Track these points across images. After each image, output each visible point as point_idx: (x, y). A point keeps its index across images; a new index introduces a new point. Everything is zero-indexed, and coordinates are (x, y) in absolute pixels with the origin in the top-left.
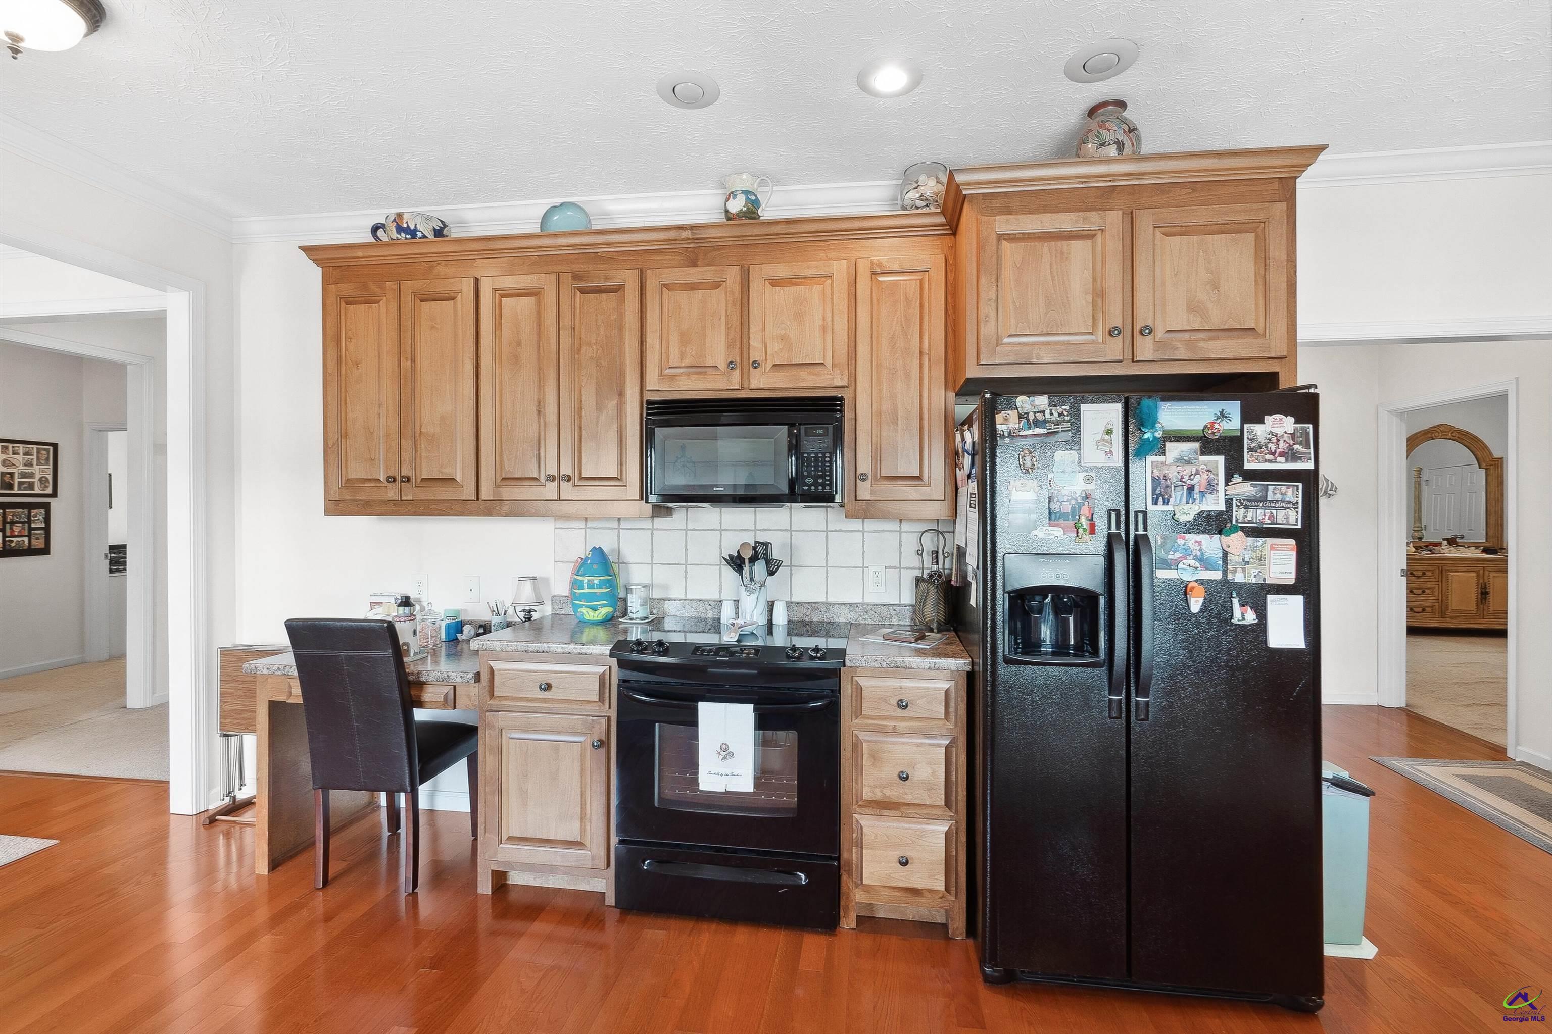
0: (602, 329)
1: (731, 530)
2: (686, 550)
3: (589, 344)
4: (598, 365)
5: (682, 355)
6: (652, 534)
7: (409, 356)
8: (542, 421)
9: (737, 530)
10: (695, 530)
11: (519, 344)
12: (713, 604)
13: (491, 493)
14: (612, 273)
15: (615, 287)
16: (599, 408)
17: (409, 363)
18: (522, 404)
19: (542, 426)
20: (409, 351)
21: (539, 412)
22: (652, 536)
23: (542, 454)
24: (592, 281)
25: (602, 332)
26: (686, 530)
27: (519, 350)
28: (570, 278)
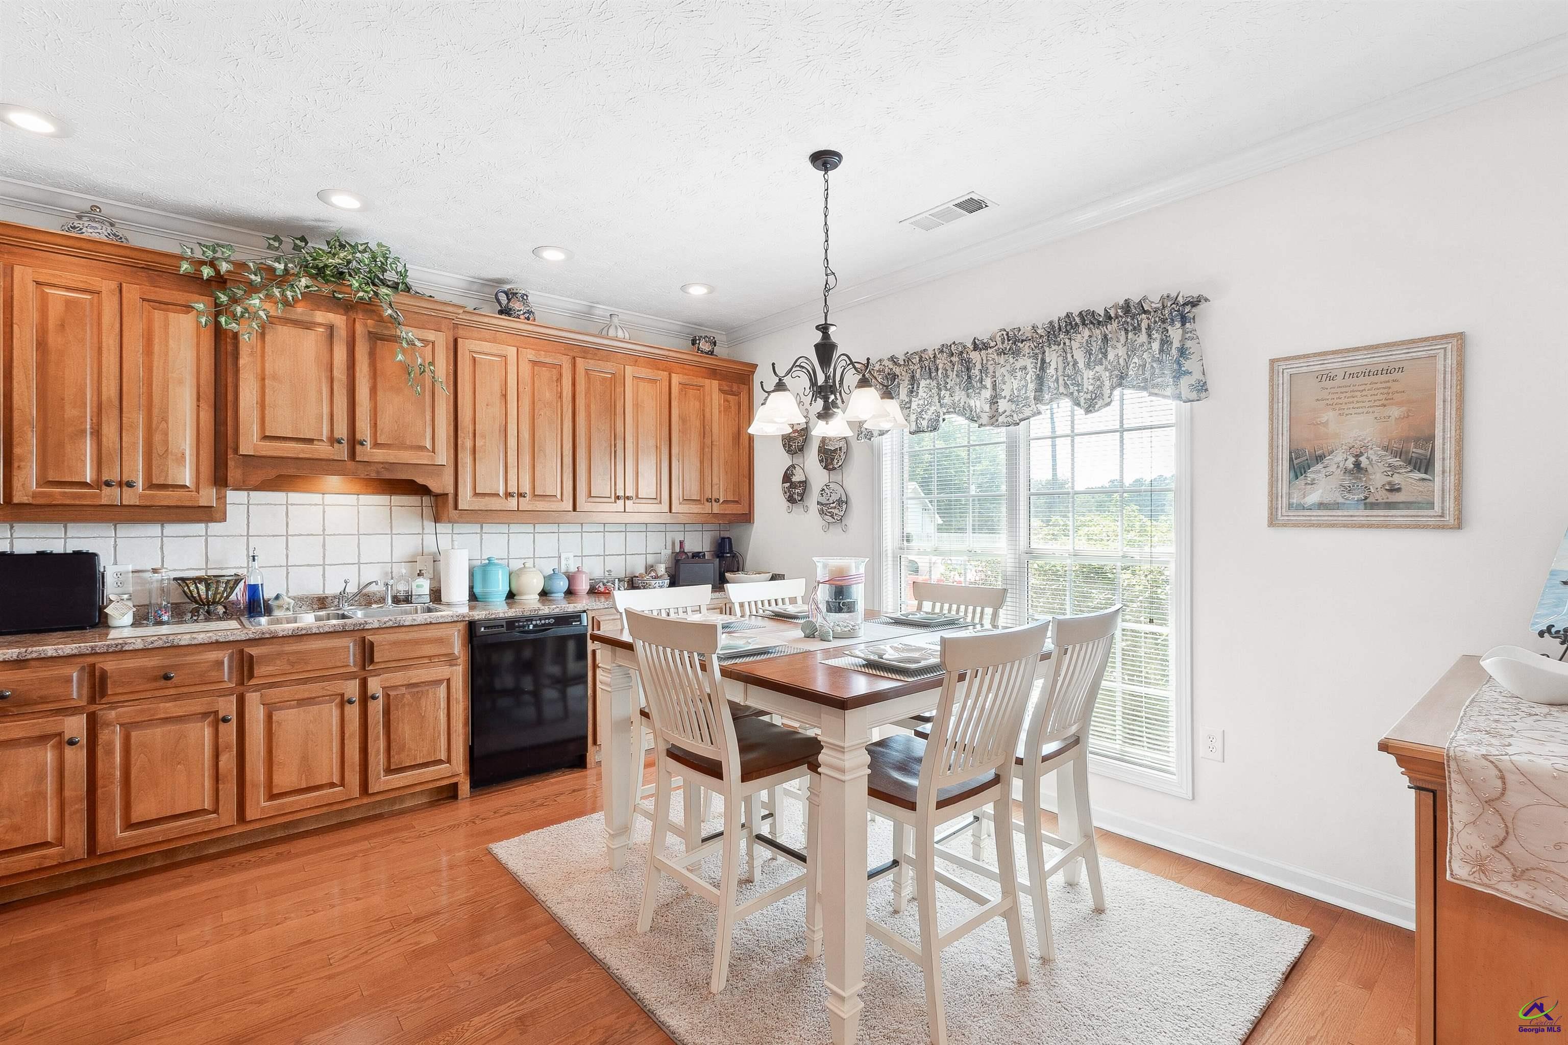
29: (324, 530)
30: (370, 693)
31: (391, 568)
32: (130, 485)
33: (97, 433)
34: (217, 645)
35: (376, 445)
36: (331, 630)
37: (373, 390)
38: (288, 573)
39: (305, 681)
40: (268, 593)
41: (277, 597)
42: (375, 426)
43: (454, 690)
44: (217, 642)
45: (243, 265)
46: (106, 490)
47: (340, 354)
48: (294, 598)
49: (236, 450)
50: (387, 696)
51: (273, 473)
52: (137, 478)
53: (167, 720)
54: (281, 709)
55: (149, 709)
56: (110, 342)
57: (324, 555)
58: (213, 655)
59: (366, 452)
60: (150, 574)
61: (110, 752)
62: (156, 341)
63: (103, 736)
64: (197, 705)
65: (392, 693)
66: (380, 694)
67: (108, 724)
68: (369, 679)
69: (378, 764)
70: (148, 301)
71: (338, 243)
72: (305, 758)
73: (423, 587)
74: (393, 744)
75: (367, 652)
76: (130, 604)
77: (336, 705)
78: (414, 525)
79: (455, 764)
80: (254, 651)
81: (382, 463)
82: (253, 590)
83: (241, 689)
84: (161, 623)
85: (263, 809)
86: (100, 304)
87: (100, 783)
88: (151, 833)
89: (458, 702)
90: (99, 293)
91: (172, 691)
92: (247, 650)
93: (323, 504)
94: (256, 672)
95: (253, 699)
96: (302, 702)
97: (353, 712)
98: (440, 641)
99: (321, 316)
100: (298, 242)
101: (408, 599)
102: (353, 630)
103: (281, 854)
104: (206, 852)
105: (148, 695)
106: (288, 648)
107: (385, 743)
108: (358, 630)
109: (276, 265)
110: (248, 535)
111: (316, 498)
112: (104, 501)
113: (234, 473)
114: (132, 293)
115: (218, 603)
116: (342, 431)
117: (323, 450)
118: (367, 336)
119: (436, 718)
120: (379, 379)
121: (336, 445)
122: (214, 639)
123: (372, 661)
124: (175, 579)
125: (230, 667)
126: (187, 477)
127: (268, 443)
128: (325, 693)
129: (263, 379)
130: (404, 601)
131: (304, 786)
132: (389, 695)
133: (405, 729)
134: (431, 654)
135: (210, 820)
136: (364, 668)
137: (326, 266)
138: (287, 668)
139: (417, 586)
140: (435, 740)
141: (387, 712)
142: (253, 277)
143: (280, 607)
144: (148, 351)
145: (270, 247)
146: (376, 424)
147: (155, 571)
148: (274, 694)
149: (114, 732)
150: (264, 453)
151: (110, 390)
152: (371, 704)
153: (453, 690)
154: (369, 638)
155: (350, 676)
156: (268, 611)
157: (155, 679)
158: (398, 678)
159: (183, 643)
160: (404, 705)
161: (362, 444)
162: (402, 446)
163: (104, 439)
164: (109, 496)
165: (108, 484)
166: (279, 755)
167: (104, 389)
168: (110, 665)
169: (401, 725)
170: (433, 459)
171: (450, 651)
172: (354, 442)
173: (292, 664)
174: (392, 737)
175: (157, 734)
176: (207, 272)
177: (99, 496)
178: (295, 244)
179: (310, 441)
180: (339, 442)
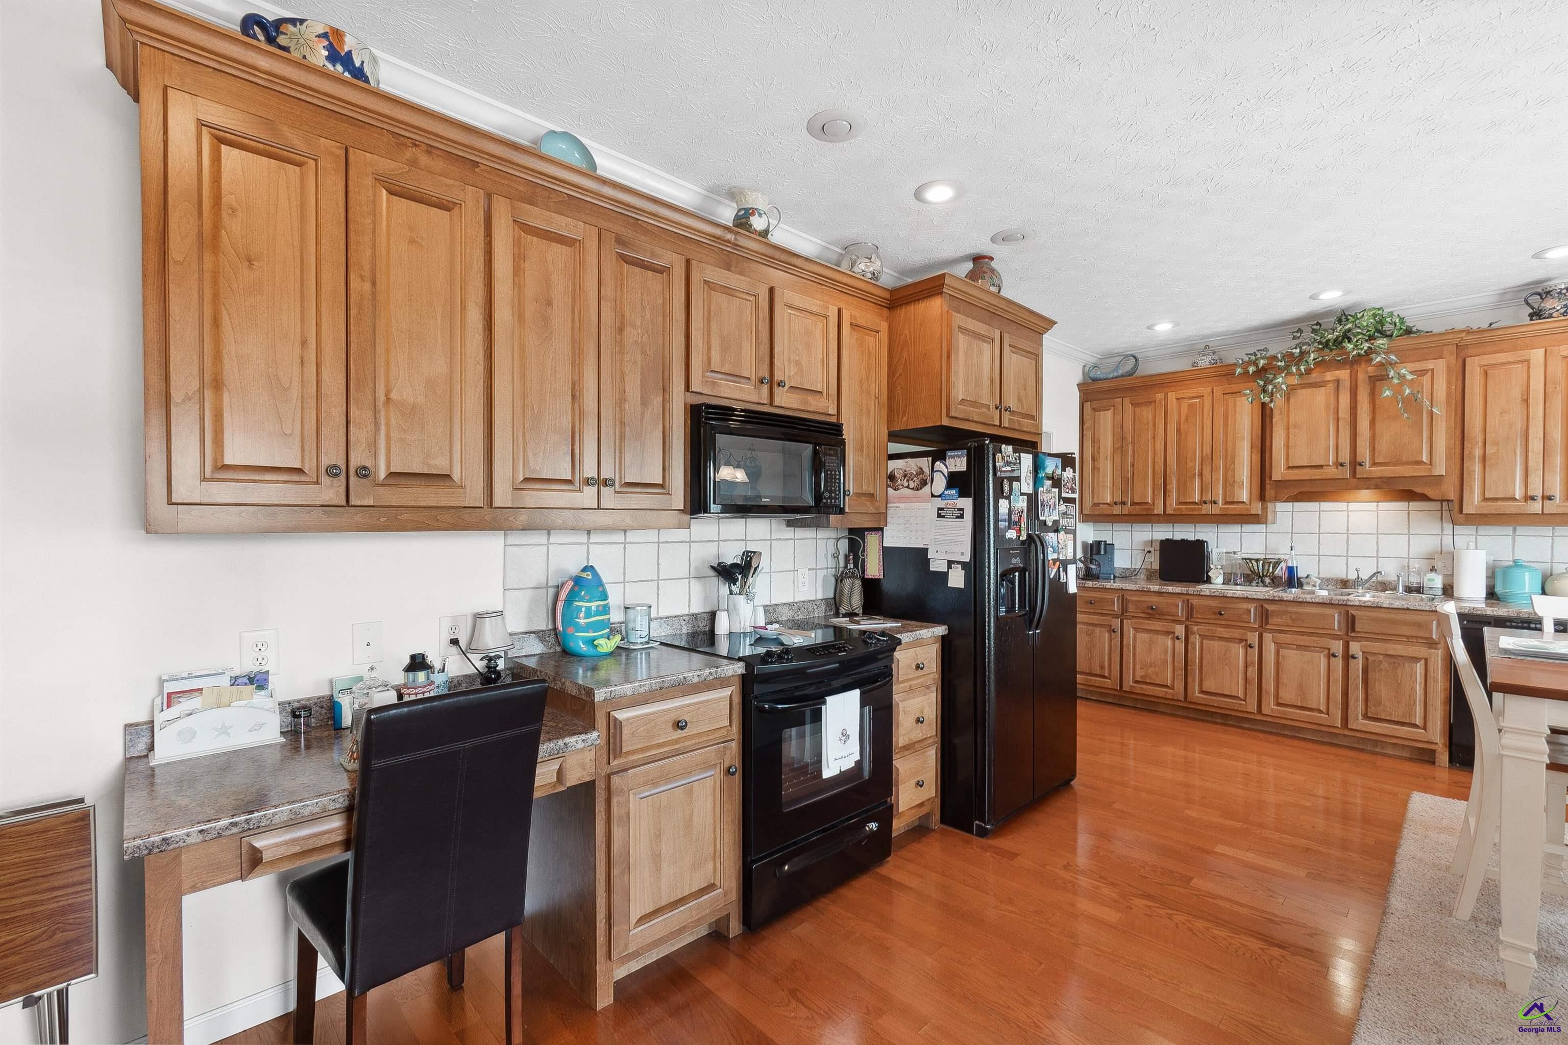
0: (648, 312)
1: (699, 542)
2: (658, 564)
3: (634, 326)
4: (643, 352)
5: (723, 361)
6: (625, 548)
7: (367, 274)
8: (577, 407)
9: (704, 542)
10: (667, 542)
11: (549, 303)
12: (687, 618)
13: (510, 497)
14: (658, 251)
15: (659, 267)
16: (645, 403)
17: (367, 286)
18: (553, 383)
19: (578, 414)
20: (367, 267)
21: (573, 397)
22: (625, 551)
23: (577, 451)
24: (638, 253)
25: (648, 316)
26: (659, 543)
27: (549, 311)
28: (613, 240)
29: (1348, 530)
30: (1350, 654)
31: (1408, 563)
32: (1215, 503)
33: (1201, 475)
34: (1247, 599)
35: (1374, 464)
36: (1321, 601)
37: (1373, 423)
38: (1319, 560)
39: (1303, 634)
40: (1301, 573)
41: (1307, 577)
42: (1373, 450)
43: (1432, 670)
44: (1247, 598)
45: (1275, 358)
46: (1204, 506)
47: (1345, 399)
48: (1322, 579)
49: (1271, 477)
50: (1366, 659)
51: (1295, 492)
52: (1219, 498)
53: (1221, 638)
54: (1285, 648)
55: (1212, 630)
56: (1208, 423)
57: (1348, 549)
58: (1245, 606)
59: (1367, 469)
60: (1233, 555)
61: (1194, 648)
62: (1230, 417)
63: (1192, 639)
64: (1236, 634)
65: (1371, 658)
66: (1360, 655)
67: (1194, 633)
68: (1351, 643)
69: (1357, 708)
70: (1226, 394)
71: (1343, 317)
72: (1300, 687)
73: (1437, 581)
74: (1370, 697)
75: (1350, 623)
76: (1222, 572)
77: (1324, 655)
78: (1435, 528)
79: (1431, 731)
80: (1269, 607)
81: (1381, 478)
82: (1291, 570)
83: (1262, 630)
84: (1237, 584)
85: (1272, 709)
86: (1203, 402)
87: (1189, 663)
88: (1211, 700)
89: (1436, 681)
90: (1203, 396)
91: (1224, 623)
92: (1266, 606)
93: (1347, 510)
94: (1270, 621)
95: (1268, 637)
96: (1299, 647)
97: (1338, 663)
98: (1419, 625)
99: (1329, 376)
100: (1315, 327)
101: (1419, 590)
102: (1338, 604)
103: (1278, 741)
104: (1242, 725)
105: (1212, 622)
106: (1291, 609)
107: (1364, 695)
108: (1342, 605)
109: (1294, 351)
110: (1292, 533)
111: (1342, 506)
112: (1203, 512)
113: (1270, 492)
114: (1218, 390)
115: (1266, 576)
116: (1345, 456)
117: (1332, 472)
118: (1367, 381)
119: (1413, 690)
120: (1377, 412)
121: (1340, 468)
122: (1245, 596)
123: (1353, 630)
124: (1243, 559)
125: (1255, 615)
126: (1244, 496)
127: (1291, 471)
128: (1316, 645)
129: (1288, 429)
130: (1415, 591)
131: (1299, 704)
132: (1367, 659)
133: (1382, 689)
134: (1408, 634)
135: (1241, 704)
136: (1347, 634)
137: (1329, 340)
138: (1290, 622)
139: (1429, 580)
140: (1411, 705)
141: (1365, 671)
142: (1279, 364)
143: (1308, 583)
144: (1226, 423)
145: (1294, 338)
146: (1374, 448)
147: (1235, 553)
148: (1282, 637)
149: (1196, 638)
150: (1287, 478)
151: (1207, 450)
152: (1352, 662)
153: (1431, 668)
154: (1352, 612)
155: (1337, 637)
156: (1300, 585)
157: (1215, 613)
158: (1376, 647)
159: (1228, 595)
160: (1381, 670)
161: (1360, 465)
162: (1399, 463)
163: (1204, 478)
164: (1207, 509)
165: (1205, 502)
166: (1284, 678)
167: (1204, 449)
168: (1195, 601)
169: (1377, 685)
170: (1430, 470)
171: (1428, 636)
172: (1355, 464)
173: (1293, 620)
174: (1369, 691)
175: (1216, 645)
176: (1251, 369)
177: (1201, 509)
178: (1313, 330)
179: (1321, 467)
180: (1342, 465)
